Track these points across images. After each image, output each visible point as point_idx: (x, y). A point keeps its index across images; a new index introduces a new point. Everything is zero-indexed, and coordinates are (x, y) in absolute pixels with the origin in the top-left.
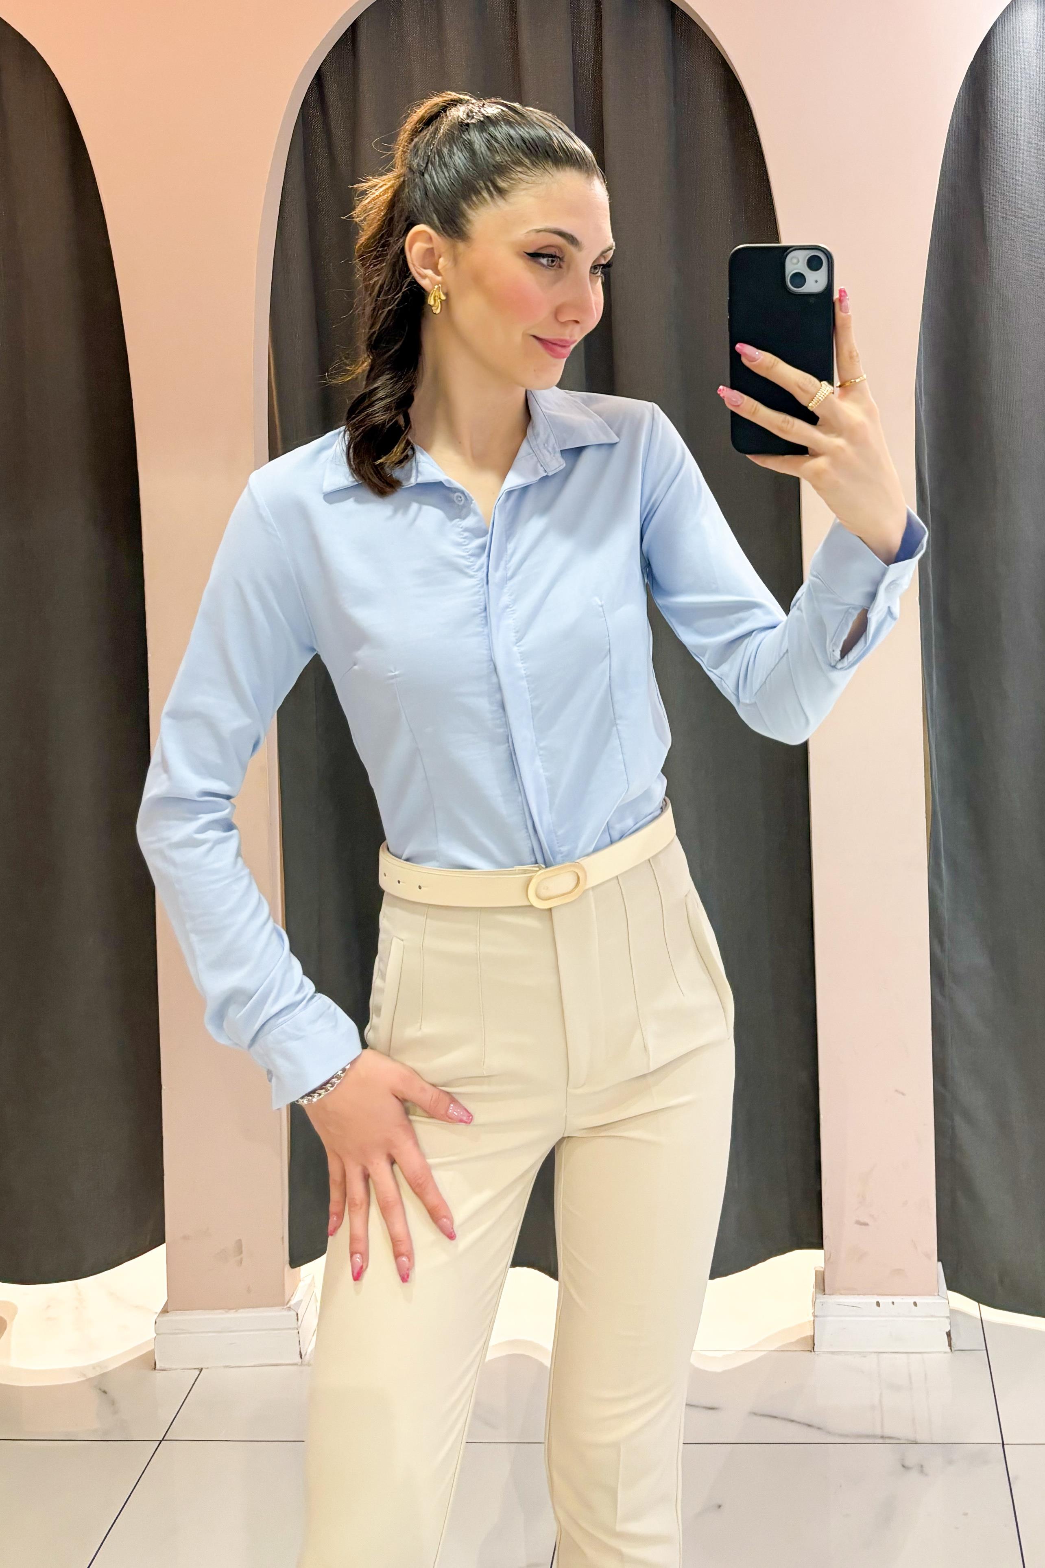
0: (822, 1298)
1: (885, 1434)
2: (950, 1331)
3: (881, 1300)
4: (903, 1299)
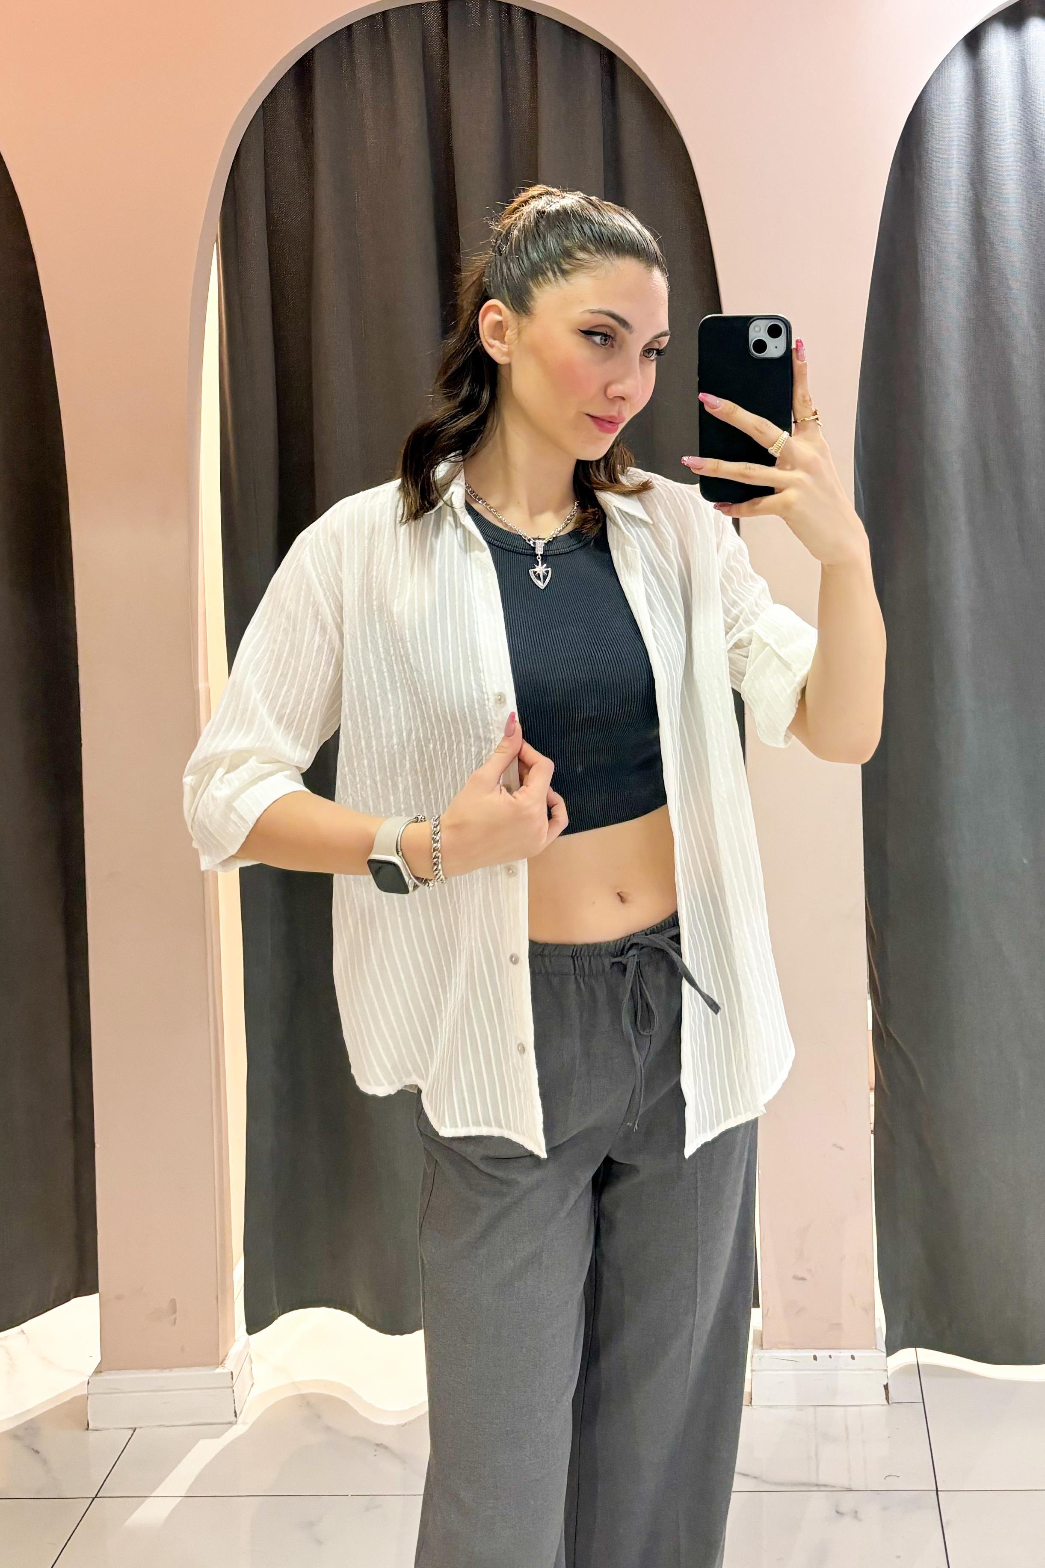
0: (759, 1353)
1: (820, 1482)
2: (887, 1384)
3: (818, 1353)
4: (840, 1352)
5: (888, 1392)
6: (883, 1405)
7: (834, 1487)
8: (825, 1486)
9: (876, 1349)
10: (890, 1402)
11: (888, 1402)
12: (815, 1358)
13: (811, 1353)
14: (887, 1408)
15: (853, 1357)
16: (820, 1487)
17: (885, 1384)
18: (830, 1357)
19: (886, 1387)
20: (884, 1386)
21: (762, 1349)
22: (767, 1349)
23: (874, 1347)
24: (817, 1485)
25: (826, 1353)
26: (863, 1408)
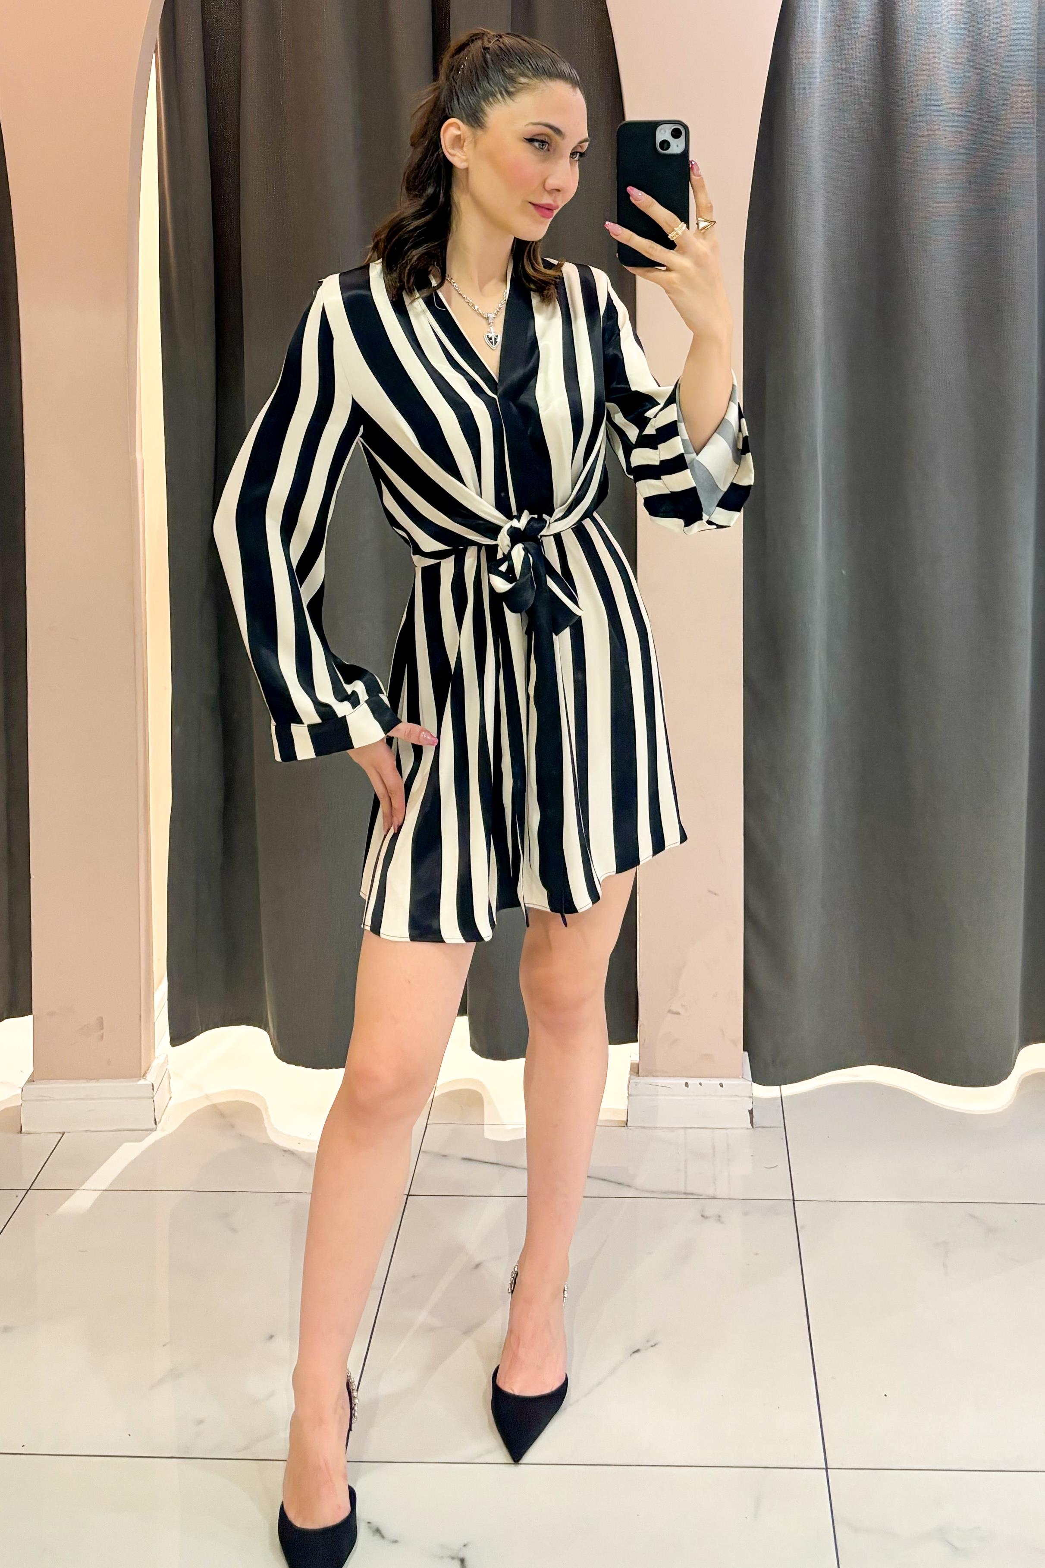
0: (636, 1079)
1: (688, 1191)
2: (752, 1110)
3: (690, 1081)
4: (710, 1080)
5: (753, 1117)
6: (748, 1129)
7: (700, 1195)
8: (692, 1194)
9: (743, 1078)
10: (754, 1126)
11: (752, 1126)
12: (687, 1085)
13: (684, 1081)
14: (752, 1131)
15: (721, 1085)
16: (687, 1195)
17: (750, 1109)
18: (701, 1084)
19: (751, 1112)
20: (749, 1111)
21: (639, 1076)
22: (642, 1076)
23: (741, 1077)
24: (685, 1193)
25: (698, 1081)
26: (729, 1131)
